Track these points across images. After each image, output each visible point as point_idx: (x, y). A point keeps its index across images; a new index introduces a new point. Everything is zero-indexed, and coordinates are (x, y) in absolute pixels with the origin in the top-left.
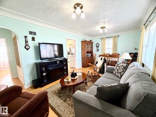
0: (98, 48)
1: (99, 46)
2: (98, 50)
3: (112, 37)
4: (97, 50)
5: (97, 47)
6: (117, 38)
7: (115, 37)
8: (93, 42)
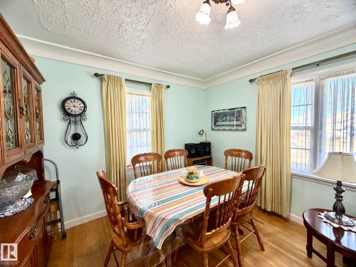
0: (79, 123)
1: (83, 113)
2: (76, 136)
5: (74, 117)
7: (159, 86)
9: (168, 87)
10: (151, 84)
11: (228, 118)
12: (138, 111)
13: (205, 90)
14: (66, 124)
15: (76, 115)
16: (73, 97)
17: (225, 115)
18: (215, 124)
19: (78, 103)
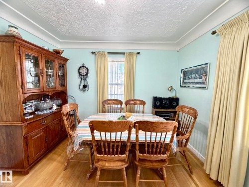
0: (85, 79)
1: (87, 74)
2: (85, 86)
3: (124, 54)
4: (82, 87)
5: (83, 76)
6: (135, 57)
7: (130, 54)
8: (66, 60)
9: (139, 53)
10: (124, 53)
11: (193, 75)
12: (116, 72)
13: (179, 51)
14: (80, 80)
15: (84, 76)
16: (83, 66)
17: (191, 72)
18: (183, 82)
19: (85, 69)
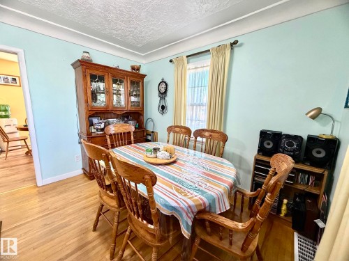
0: (164, 98)
1: (165, 92)
2: (163, 107)
4: (160, 108)
5: (163, 95)
6: (227, 52)
8: (144, 76)
9: (235, 43)
10: (209, 51)
14: (159, 99)
16: (162, 82)
19: (164, 85)
